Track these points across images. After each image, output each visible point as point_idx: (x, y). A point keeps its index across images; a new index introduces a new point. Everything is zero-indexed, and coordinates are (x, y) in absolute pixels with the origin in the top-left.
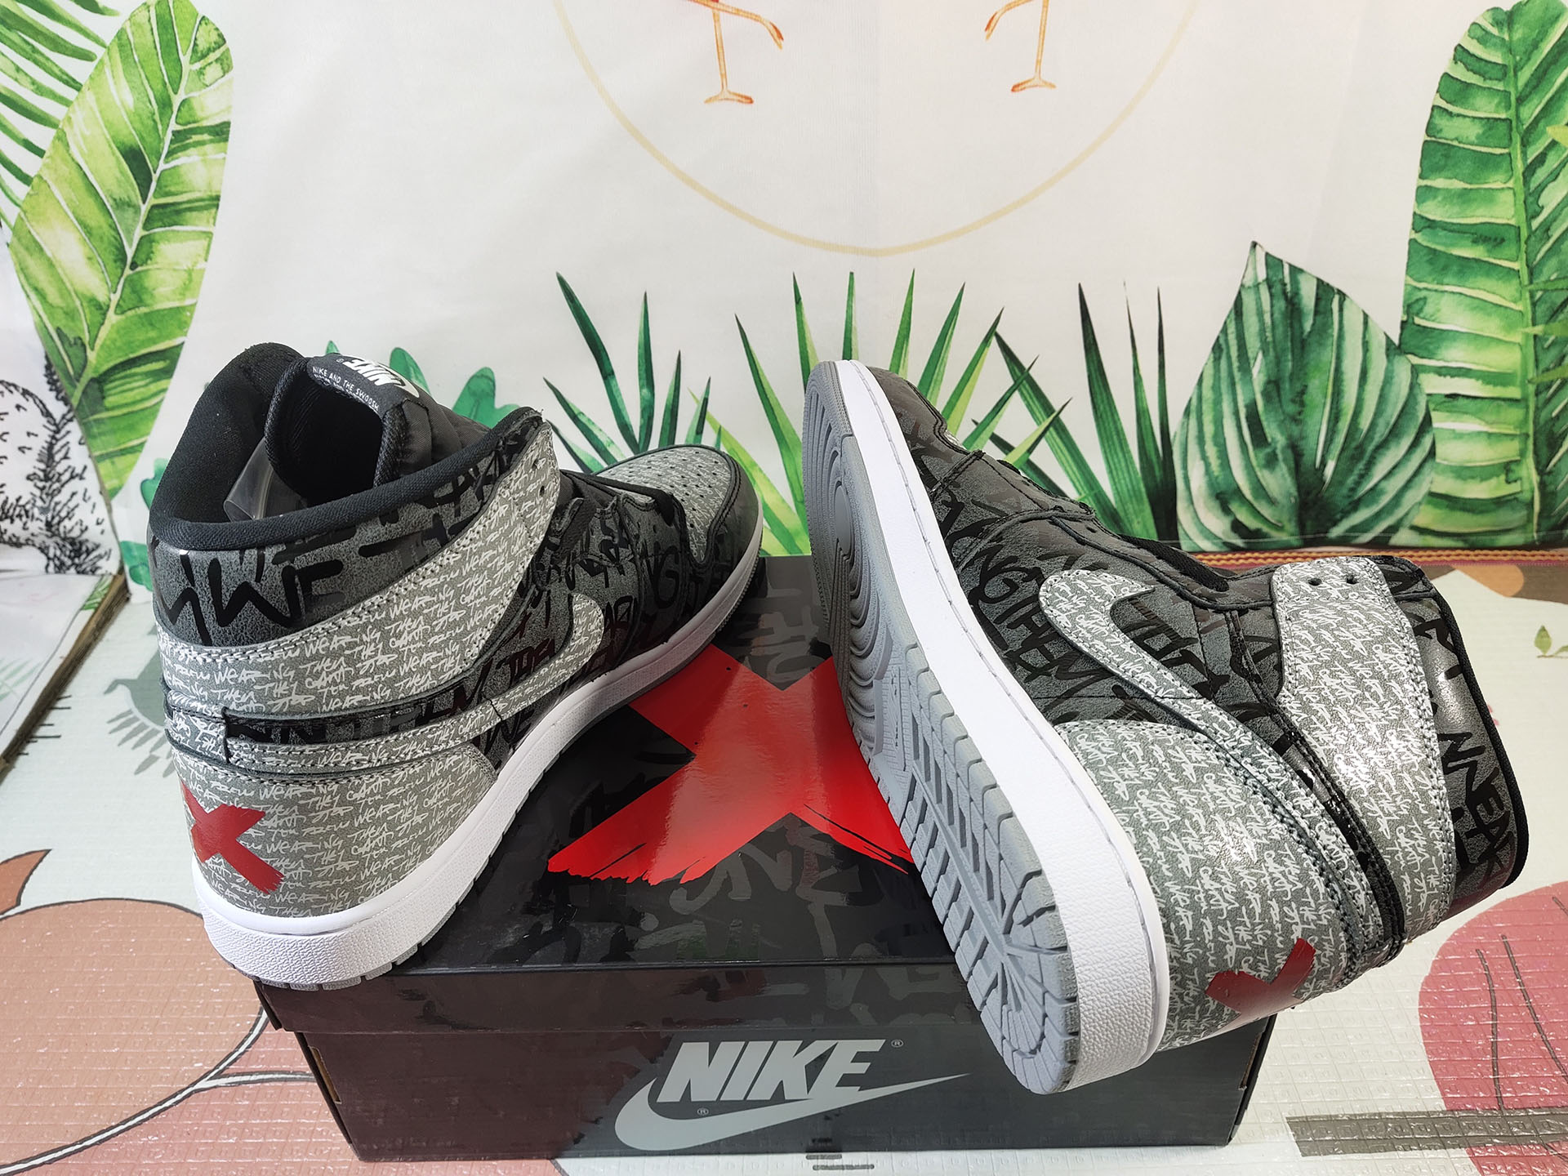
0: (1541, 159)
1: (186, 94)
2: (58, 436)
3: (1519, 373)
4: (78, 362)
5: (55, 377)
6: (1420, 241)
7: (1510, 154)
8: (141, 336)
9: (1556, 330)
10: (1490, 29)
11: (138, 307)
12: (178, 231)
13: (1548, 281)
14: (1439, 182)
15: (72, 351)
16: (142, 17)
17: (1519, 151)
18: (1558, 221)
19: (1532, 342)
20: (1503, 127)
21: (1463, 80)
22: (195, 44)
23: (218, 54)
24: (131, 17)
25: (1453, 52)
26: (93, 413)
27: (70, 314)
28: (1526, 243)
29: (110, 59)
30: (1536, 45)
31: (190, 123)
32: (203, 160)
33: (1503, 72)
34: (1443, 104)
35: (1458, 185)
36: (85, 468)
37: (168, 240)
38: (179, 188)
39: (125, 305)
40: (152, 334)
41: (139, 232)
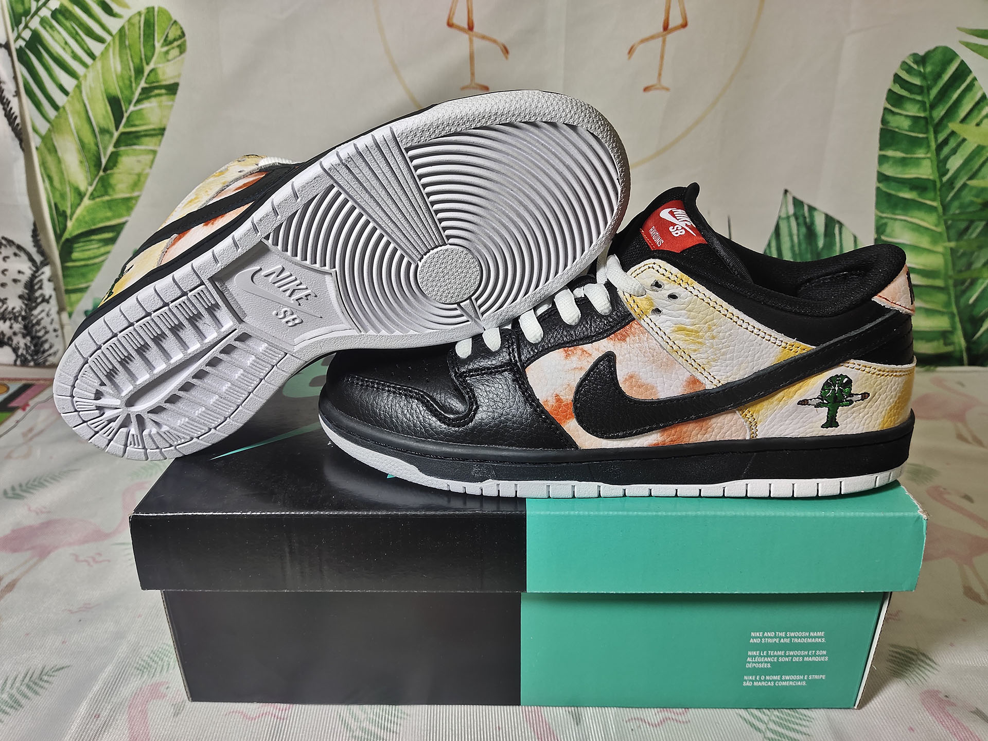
0: (946, 142)
1: (155, 64)
2: (37, 275)
3: (943, 272)
4: (61, 226)
6: (881, 187)
7: (927, 138)
8: (102, 214)
9: (963, 246)
10: (912, 65)
11: (104, 195)
12: (136, 149)
13: (954, 214)
14: (890, 153)
15: (61, 219)
16: (136, 20)
17: (932, 136)
18: (958, 179)
19: (949, 251)
20: (923, 122)
21: (899, 93)
22: (167, 36)
23: (179, 42)
24: (129, 20)
25: (892, 78)
27: (63, 196)
28: (940, 190)
29: (114, 43)
30: (939, 76)
31: (154, 82)
32: (160, 106)
33: (921, 90)
34: (889, 106)
35: (899, 154)
36: (51, 296)
37: (128, 155)
38: (141, 122)
39: (96, 194)
40: (109, 214)
41: (111, 149)
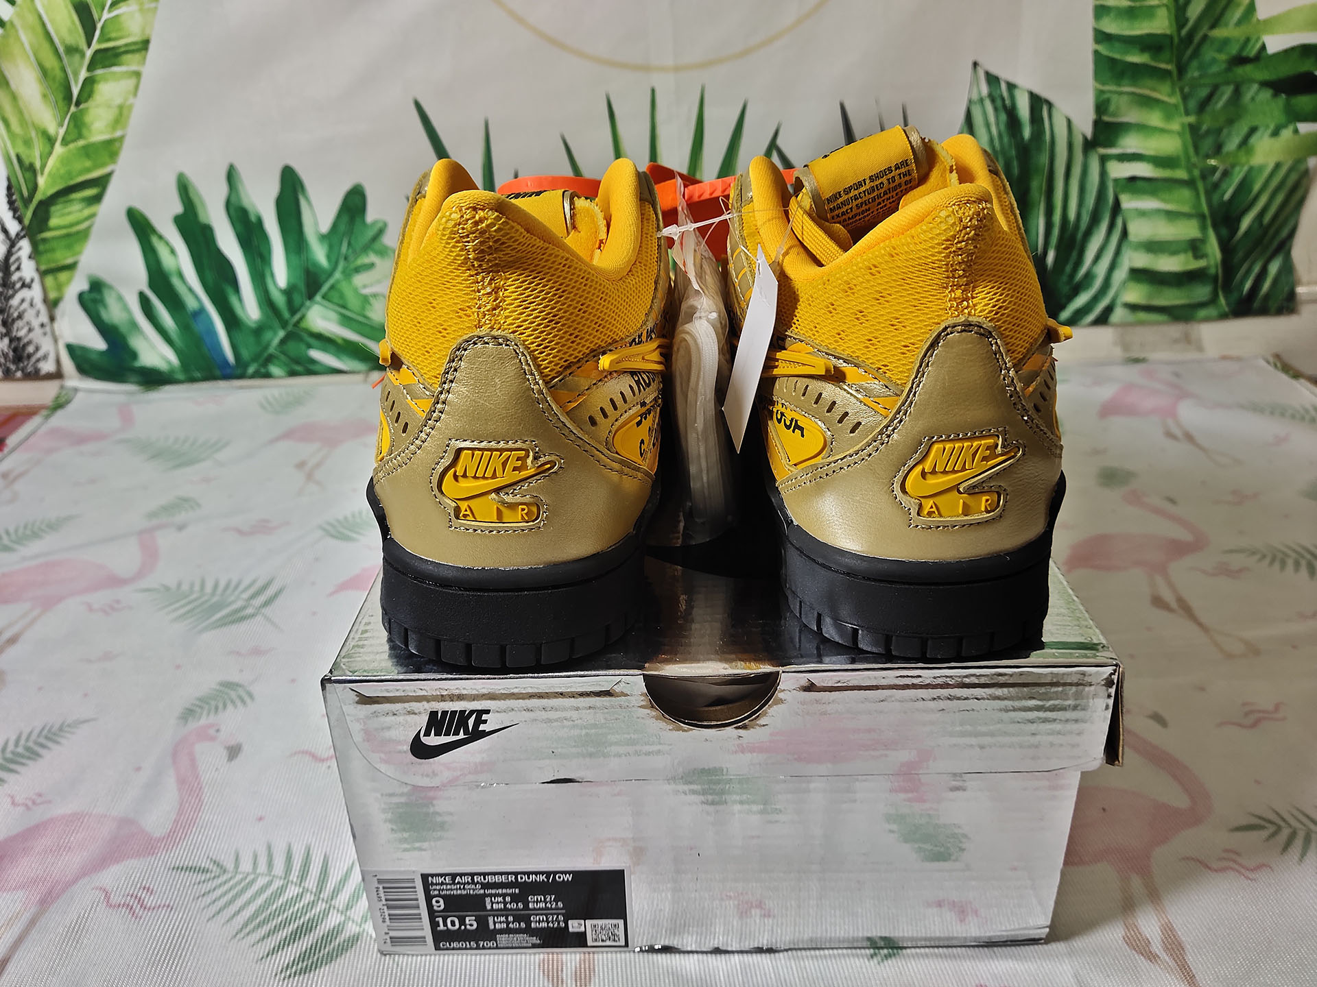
2: (14, 250)
3: (1183, 158)
4: (31, 186)
5: (14, 197)
6: (1099, 50)
8: (79, 165)
9: (1207, 121)
11: (79, 140)
12: (114, 73)
13: (1194, 78)
15: (28, 175)
18: (1198, 30)
19: (1188, 130)
26: (42, 231)
27: (28, 143)
28: (1177, 48)
32: (141, 10)
36: (32, 281)
37: (106, 80)
38: (119, 34)
39: (69, 138)
40: (88, 164)
41: (83, 74)
